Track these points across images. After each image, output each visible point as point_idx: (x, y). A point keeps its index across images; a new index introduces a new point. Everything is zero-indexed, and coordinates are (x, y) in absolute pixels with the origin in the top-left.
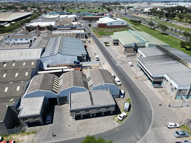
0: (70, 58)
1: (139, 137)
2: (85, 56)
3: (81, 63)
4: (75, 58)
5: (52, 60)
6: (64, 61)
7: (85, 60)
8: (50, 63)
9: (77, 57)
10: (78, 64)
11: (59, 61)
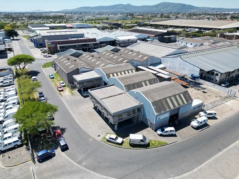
0: (190, 67)
1: (84, 164)
2: (219, 75)
3: (201, 81)
4: (196, 70)
5: (171, 63)
6: (182, 69)
7: (217, 81)
8: (167, 67)
9: (199, 69)
10: (193, 79)
11: (177, 68)
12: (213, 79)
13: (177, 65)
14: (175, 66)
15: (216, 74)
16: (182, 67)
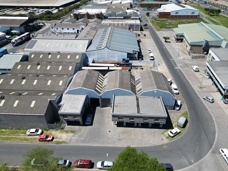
0: (119, 54)
1: (193, 161)
2: (137, 53)
3: (130, 62)
4: (124, 55)
5: (98, 54)
6: (112, 57)
7: (136, 58)
8: (95, 58)
9: (126, 54)
10: (127, 62)
11: (106, 57)
12: (133, 58)
13: (106, 55)
14: (104, 56)
15: (135, 53)
16: (111, 55)
